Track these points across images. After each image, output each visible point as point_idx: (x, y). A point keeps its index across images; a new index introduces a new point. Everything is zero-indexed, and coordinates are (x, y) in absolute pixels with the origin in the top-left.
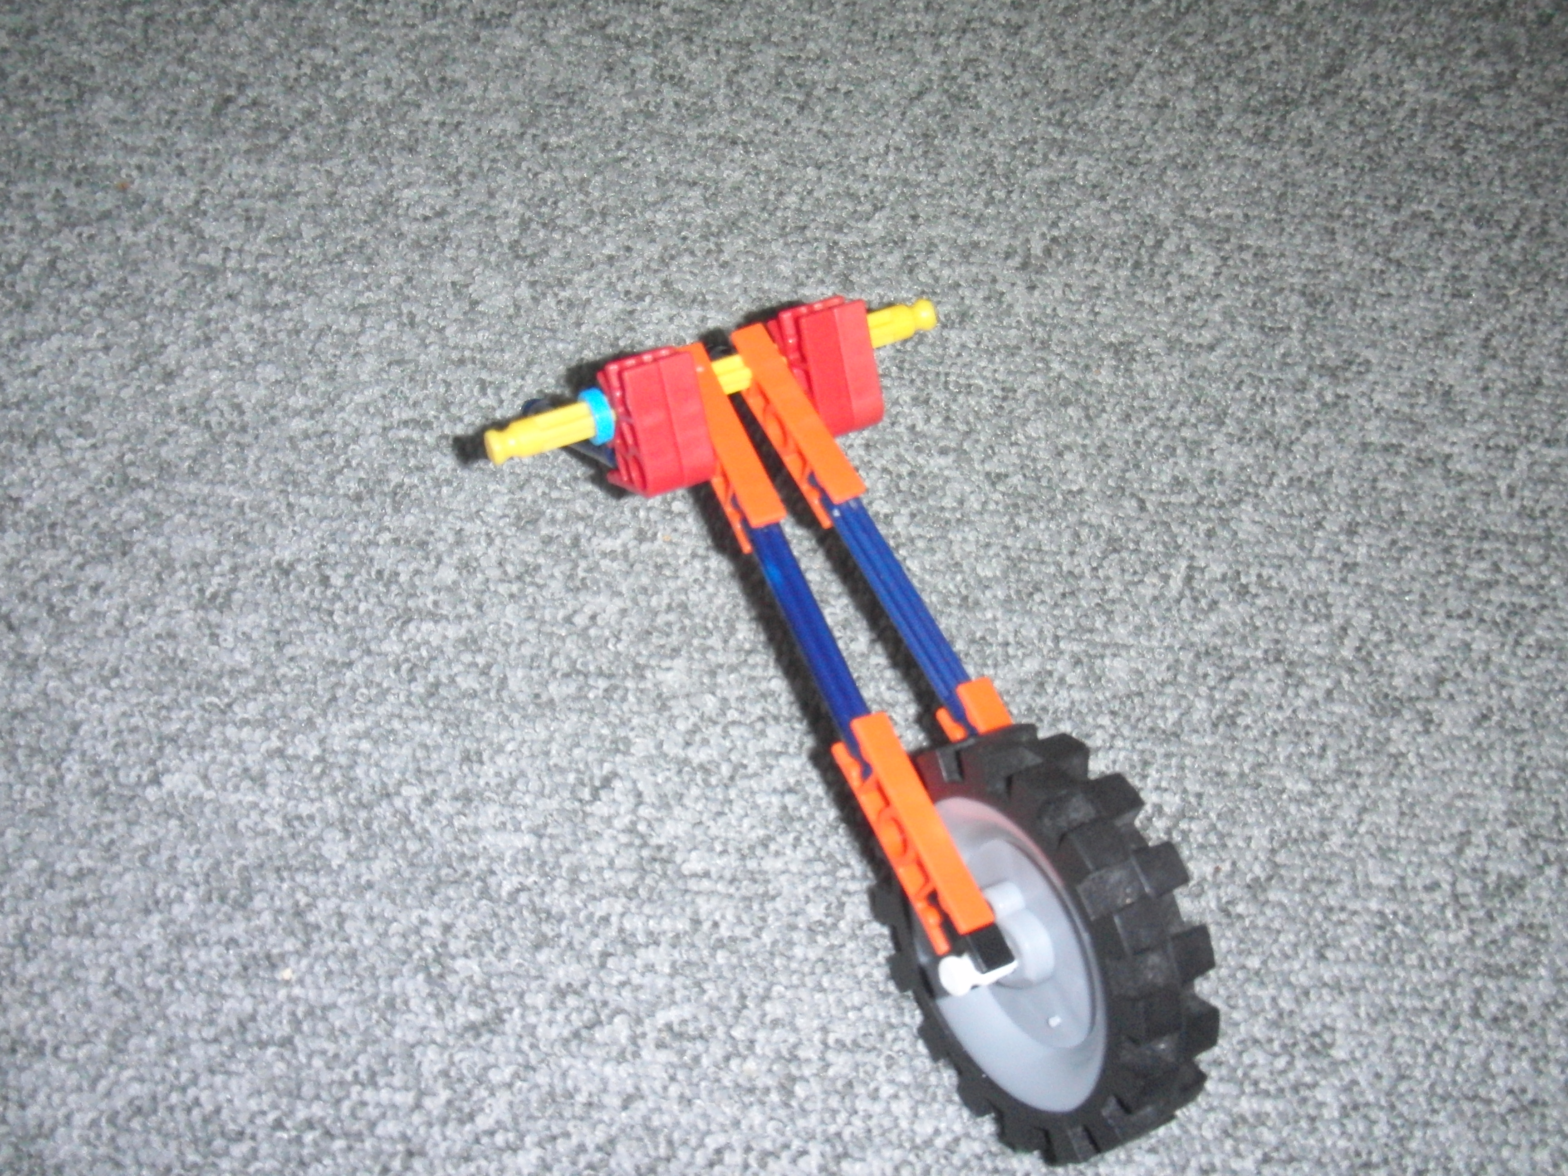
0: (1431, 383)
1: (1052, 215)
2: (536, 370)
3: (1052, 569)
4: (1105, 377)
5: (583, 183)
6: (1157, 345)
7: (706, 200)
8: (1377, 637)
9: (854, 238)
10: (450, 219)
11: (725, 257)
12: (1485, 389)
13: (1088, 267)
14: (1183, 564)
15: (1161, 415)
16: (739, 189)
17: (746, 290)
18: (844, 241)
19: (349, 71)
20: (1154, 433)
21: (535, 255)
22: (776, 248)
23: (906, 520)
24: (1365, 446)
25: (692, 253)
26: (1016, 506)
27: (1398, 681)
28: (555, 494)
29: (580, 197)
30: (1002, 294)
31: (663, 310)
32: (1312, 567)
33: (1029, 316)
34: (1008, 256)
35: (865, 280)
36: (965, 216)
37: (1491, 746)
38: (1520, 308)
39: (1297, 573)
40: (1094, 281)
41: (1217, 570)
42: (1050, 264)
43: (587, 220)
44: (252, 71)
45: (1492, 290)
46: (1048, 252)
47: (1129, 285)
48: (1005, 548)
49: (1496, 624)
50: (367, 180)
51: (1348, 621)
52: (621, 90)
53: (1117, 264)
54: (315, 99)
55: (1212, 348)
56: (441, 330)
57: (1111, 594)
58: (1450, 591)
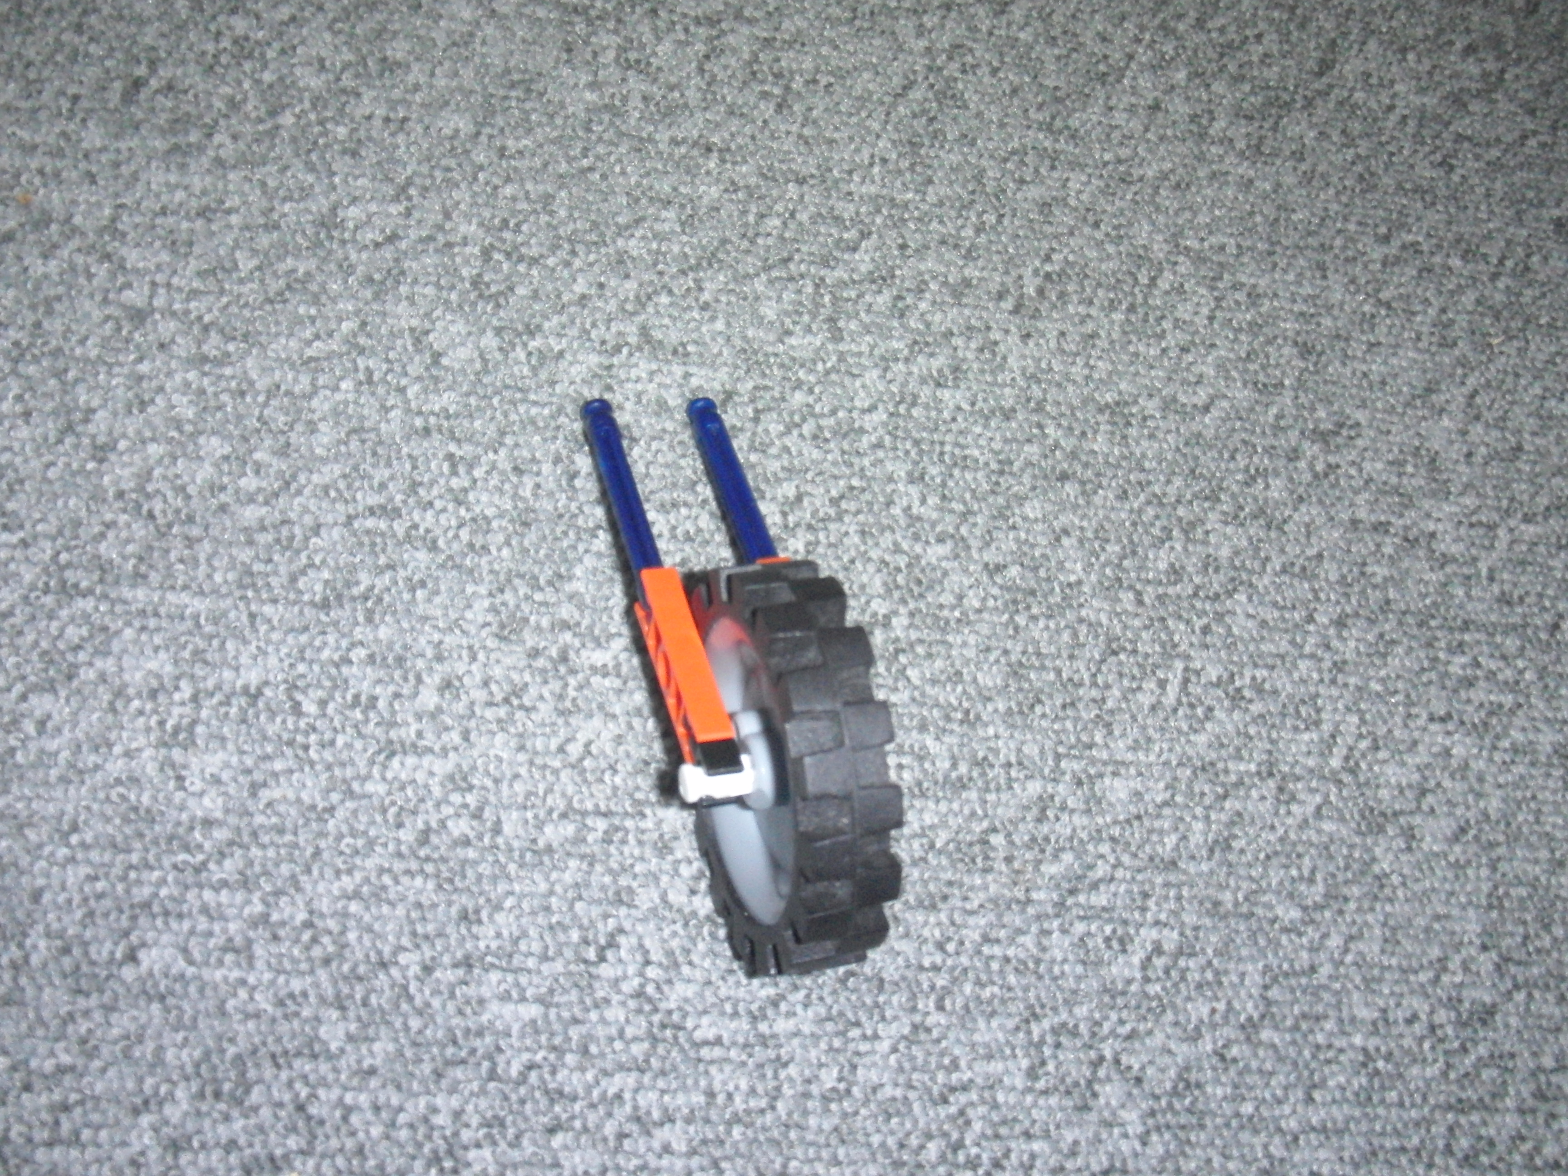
0: (1418, 449)
1: (1045, 245)
2: (509, 440)
3: (1052, 676)
4: (1100, 444)
5: (548, 199)
6: (1152, 406)
7: (683, 224)
8: (1364, 744)
9: (840, 273)
10: (403, 245)
11: (706, 296)
12: (1469, 455)
13: (1082, 309)
14: (1179, 665)
15: (1157, 489)
16: (718, 210)
17: (728, 339)
18: (831, 276)
19: (276, 45)
20: (1151, 511)
21: (501, 293)
22: (759, 285)
23: (905, 621)
24: (1355, 523)
25: (670, 292)
26: (1015, 602)
27: (1384, 793)
28: (538, 597)
29: (544, 218)
30: (996, 343)
31: (643, 366)
32: (1303, 665)
33: (1024, 370)
34: (1001, 296)
35: (853, 325)
36: (956, 246)
37: (1469, 862)
38: (1503, 359)
39: (1289, 673)
40: (1090, 327)
41: (1213, 673)
42: (1044, 307)
43: (555, 248)
44: (162, 42)
45: (1477, 337)
46: (1041, 292)
47: (1125, 333)
48: (1006, 652)
49: (1474, 725)
50: (306, 193)
51: (1337, 725)
52: (585, 78)
53: (1112, 306)
54: (239, 83)
55: (1206, 409)
56: (402, 390)
57: (1110, 704)
58: (1433, 690)
